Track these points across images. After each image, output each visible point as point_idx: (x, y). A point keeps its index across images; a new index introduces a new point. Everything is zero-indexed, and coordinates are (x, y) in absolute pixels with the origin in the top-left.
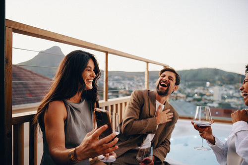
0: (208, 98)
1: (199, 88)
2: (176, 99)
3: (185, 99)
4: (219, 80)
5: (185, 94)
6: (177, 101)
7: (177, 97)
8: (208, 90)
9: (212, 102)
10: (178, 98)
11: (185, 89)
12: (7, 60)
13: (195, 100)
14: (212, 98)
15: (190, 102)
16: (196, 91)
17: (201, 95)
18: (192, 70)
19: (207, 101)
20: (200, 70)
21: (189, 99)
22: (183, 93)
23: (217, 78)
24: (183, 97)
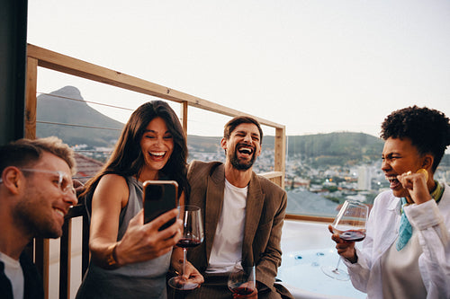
0: (349, 187)
1: (333, 168)
2: (293, 188)
3: (308, 186)
4: (367, 154)
5: (309, 178)
6: (294, 191)
7: (293, 183)
8: (349, 171)
9: (356, 192)
10: (295, 186)
11: (308, 169)
12: (29, 112)
13: (325, 189)
14: (355, 186)
15: (316, 192)
16: (327, 173)
17: (337, 180)
18: (319, 135)
19: (346, 192)
20: (335, 136)
21: (316, 187)
22: (303, 177)
23: (364, 150)
24: (306, 184)
